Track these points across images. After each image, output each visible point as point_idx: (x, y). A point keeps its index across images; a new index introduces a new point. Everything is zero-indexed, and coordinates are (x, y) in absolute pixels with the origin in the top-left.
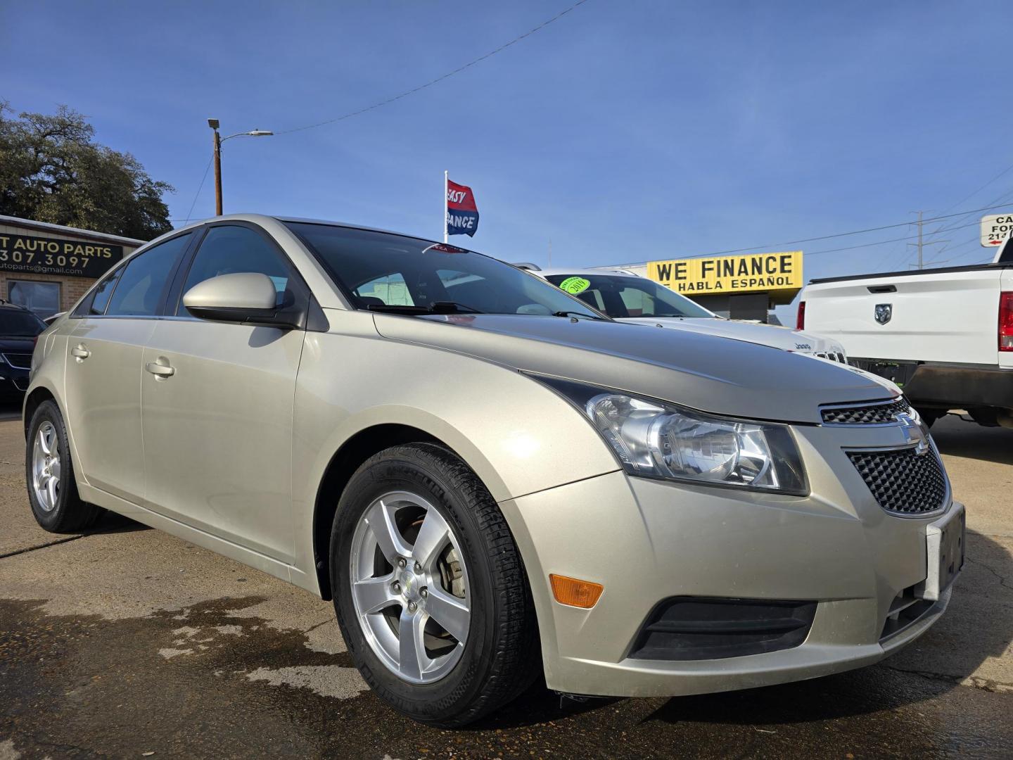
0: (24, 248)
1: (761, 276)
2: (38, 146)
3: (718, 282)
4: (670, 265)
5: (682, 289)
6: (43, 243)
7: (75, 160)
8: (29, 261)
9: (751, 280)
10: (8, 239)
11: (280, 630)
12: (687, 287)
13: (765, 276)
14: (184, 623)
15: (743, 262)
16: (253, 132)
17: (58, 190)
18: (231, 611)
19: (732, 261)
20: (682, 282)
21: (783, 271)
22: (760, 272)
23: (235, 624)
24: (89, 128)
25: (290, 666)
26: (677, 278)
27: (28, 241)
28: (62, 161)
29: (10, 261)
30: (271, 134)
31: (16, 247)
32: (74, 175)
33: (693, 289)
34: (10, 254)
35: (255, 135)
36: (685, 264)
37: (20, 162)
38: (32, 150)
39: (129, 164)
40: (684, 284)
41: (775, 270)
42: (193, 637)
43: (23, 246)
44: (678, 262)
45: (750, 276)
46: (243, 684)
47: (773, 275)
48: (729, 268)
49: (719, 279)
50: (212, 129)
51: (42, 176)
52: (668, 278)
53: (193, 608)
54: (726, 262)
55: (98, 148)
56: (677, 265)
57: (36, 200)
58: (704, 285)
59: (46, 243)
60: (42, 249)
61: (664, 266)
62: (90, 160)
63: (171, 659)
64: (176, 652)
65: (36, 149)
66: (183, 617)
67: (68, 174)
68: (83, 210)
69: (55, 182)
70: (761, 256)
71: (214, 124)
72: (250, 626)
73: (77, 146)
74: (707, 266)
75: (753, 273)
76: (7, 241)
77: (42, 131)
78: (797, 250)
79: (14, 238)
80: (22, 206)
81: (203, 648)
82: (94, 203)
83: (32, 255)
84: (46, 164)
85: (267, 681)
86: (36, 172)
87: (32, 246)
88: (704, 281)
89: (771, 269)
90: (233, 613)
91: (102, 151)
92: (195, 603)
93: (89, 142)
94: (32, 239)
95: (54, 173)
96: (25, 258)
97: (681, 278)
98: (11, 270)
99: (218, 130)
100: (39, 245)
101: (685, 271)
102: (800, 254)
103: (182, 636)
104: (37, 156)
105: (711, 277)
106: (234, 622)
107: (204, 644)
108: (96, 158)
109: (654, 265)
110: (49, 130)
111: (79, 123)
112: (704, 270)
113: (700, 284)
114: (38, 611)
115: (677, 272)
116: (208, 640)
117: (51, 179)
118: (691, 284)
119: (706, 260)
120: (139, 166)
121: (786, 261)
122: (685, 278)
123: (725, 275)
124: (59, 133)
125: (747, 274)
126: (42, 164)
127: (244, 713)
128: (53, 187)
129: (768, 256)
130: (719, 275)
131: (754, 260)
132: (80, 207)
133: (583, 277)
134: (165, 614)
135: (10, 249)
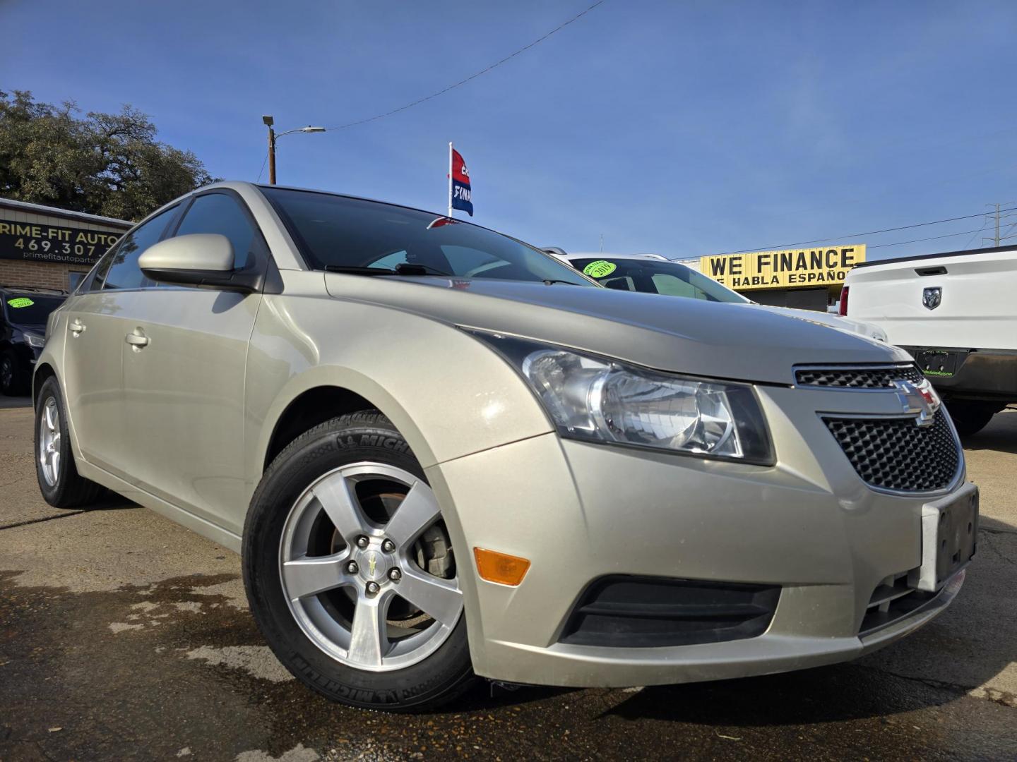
0: (85, 241)
1: (820, 271)
2: (103, 143)
3: (775, 277)
4: (724, 260)
5: (737, 284)
6: (103, 237)
7: (139, 158)
8: (90, 254)
9: (809, 275)
10: (70, 232)
11: (239, 609)
12: (742, 282)
13: (825, 270)
14: (148, 598)
15: (802, 256)
16: (306, 129)
17: (123, 187)
18: (197, 588)
19: (790, 255)
20: (737, 276)
21: (844, 265)
22: (819, 266)
23: (195, 601)
24: (151, 127)
25: (235, 645)
26: (732, 272)
27: (89, 235)
28: (126, 160)
29: (72, 254)
30: (324, 130)
31: (77, 241)
32: (138, 173)
33: (748, 284)
34: (72, 247)
35: (308, 131)
36: (740, 258)
37: (88, 160)
38: (98, 149)
39: (190, 162)
40: (739, 279)
41: (836, 264)
42: (150, 612)
43: (84, 239)
44: (732, 256)
45: (809, 271)
46: (180, 662)
47: (834, 269)
48: (786, 262)
49: (775, 274)
50: (267, 126)
51: (107, 174)
52: (722, 273)
53: (161, 583)
54: (783, 256)
55: (161, 146)
56: (732, 260)
57: (102, 197)
58: (760, 280)
59: (106, 236)
60: (103, 243)
61: (718, 260)
62: (153, 159)
63: (119, 633)
64: (125, 627)
65: (102, 147)
66: (148, 592)
67: (132, 172)
68: (145, 206)
69: (120, 179)
70: (821, 249)
71: (268, 121)
72: (210, 604)
73: (141, 145)
74: (763, 260)
75: (812, 268)
76: (69, 234)
77: (108, 130)
78: (859, 243)
79: (75, 232)
80: (89, 203)
81: (155, 623)
82: (156, 199)
83: (93, 248)
84: (112, 162)
85: (205, 660)
86: (102, 170)
87: (93, 239)
88: (760, 275)
89: (831, 263)
90: (199, 590)
91: (164, 150)
92: (165, 579)
93: (152, 141)
94: (93, 233)
95: (119, 171)
96: (87, 251)
97: (735, 273)
98: (73, 263)
99: (272, 127)
100: (99, 239)
101: (740, 265)
102: (863, 247)
103: (138, 611)
104: (103, 154)
105: (768, 272)
106: (196, 598)
107: (157, 620)
108: (158, 156)
109: (708, 259)
110: (114, 129)
111: (142, 123)
112: (760, 264)
113: (756, 279)
114: (10, 582)
115: (732, 266)
116: (163, 616)
117: (117, 177)
118: (746, 279)
119: (762, 254)
120: (199, 164)
121: (848, 254)
122: (740, 273)
123: (782, 270)
124: (123, 131)
125: (806, 268)
126: (107, 163)
127: (168, 692)
128: (118, 184)
129: (828, 249)
130: (776, 270)
131: (813, 254)
132: (143, 203)
133: (610, 260)
134: (131, 588)
135: (72, 242)
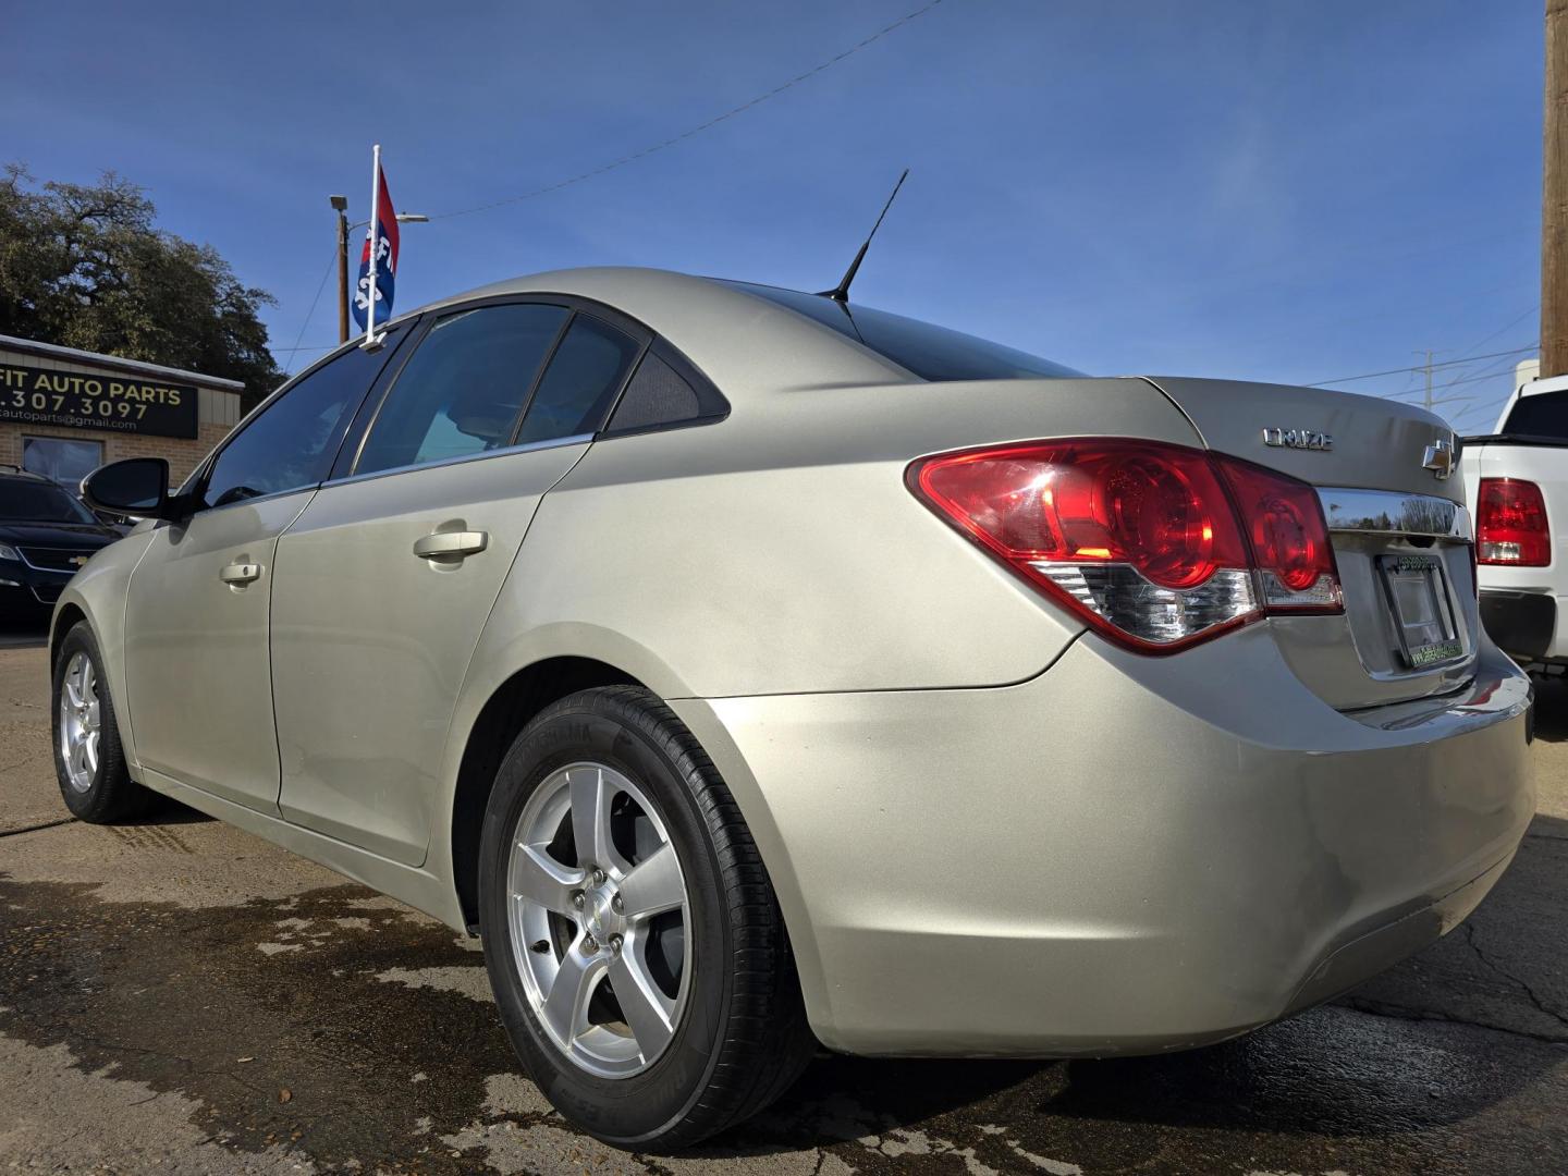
0: (50, 388)
2: (70, 232)
6: (77, 381)
7: (127, 255)
8: (56, 408)
10: (26, 374)
11: (422, 925)
14: (290, 914)
17: (99, 300)
18: (355, 902)
23: (360, 917)
24: (148, 206)
25: (435, 966)
27: (56, 379)
28: (106, 257)
29: (28, 407)
30: (427, 220)
31: (37, 387)
32: (125, 278)
34: (27, 398)
37: (43, 256)
38: (61, 239)
39: (208, 262)
42: (304, 930)
43: (47, 385)
46: (370, 986)
50: (336, 210)
51: (76, 278)
53: (303, 896)
55: (162, 237)
57: (67, 315)
59: (82, 381)
60: (77, 391)
62: (149, 257)
63: (274, 955)
64: (280, 948)
65: (68, 237)
66: (289, 907)
67: (114, 276)
68: (136, 330)
69: (95, 287)
71: (339, 204)
72: (381, 920)
73: (130, 234)
76: (24, 377)
77: (78, 209)
79: (34, 374)
80: (45, 324)
81: (317, 943)
82: (153, 319)
83: (61, 399)
84: (83, 260)
85: (403, 983)
86: (67, 272)
87: (61, 385)
90: (357, 904)
91: (168, 242)
92: (305, 891)
93: (149, 228)
94: (62, 375)
95: (94, 274)
96: (51, 403)
98: (29, 422)
99: (345, 213)
100: (72, 385)
103: (288, 929)
104: (69, 248)
106: (360, 913)
107: (318, 939)
108: (158, 252)
110: (88, 209)
111: (134, 199)
114: (90, 897)
116: (324, 934)
117: (90, 284)
120: (223, 265)
124: (103, 213)
126: (76, 261)
128: (92, 295)
132: (131, 326)
134: (263, 902)
135: (29, 389)
